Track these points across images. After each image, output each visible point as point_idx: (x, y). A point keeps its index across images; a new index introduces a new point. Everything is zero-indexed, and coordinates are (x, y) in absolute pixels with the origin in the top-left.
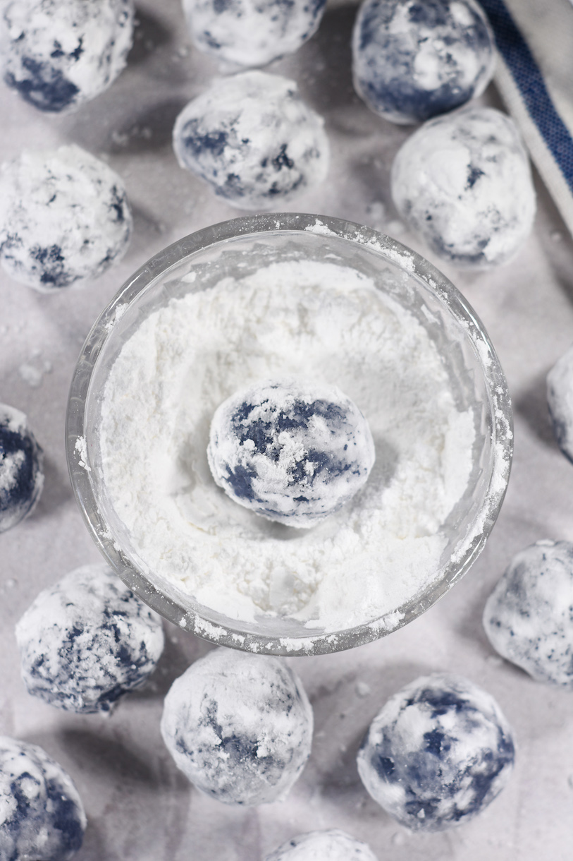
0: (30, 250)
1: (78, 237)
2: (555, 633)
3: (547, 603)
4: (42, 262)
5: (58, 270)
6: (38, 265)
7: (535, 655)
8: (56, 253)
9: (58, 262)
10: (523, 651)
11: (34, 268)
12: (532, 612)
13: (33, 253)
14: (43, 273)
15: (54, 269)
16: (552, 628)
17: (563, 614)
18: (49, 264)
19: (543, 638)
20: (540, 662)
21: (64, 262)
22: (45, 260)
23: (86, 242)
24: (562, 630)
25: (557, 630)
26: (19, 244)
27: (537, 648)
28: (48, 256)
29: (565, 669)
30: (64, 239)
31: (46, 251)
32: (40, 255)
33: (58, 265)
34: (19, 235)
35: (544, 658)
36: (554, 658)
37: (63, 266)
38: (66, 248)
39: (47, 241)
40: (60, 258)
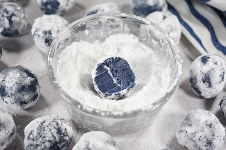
0: (42, 31)
1: (56, 29)
2: (201, 130)
3: (198, 120)
4: (46, 35)
5: (50, 38)
6: (44, 36)
7: (194, 139)
8: (50, 32)
9: (50, 35)
10: (190, 138)
11: (43, 37)
12: (193, 124)
13: (43, 32)
14: (45, 38)
15: (49, 37)
16: (200, 128)
17: (203, 123)
18: (48, 35)
19: (197, 132)
20: (196, 142)
21: (52, 35)
22: (47, 34)
23: (58, 31)
24: (203, 129)
25: (202, 129)
26: (40, 30)
27: (195, 136)
28: (47, 33)
29: (205, 144)
30: (52, 28)
31: (47, 32)
32: (45, 33)
33: (50, 36)
34: (40, 28)
35: (197, 140)
36: (201, 140)
37: (51, 36)
38: (53, 31)
39: (47, 29)
40: (51, 34)
